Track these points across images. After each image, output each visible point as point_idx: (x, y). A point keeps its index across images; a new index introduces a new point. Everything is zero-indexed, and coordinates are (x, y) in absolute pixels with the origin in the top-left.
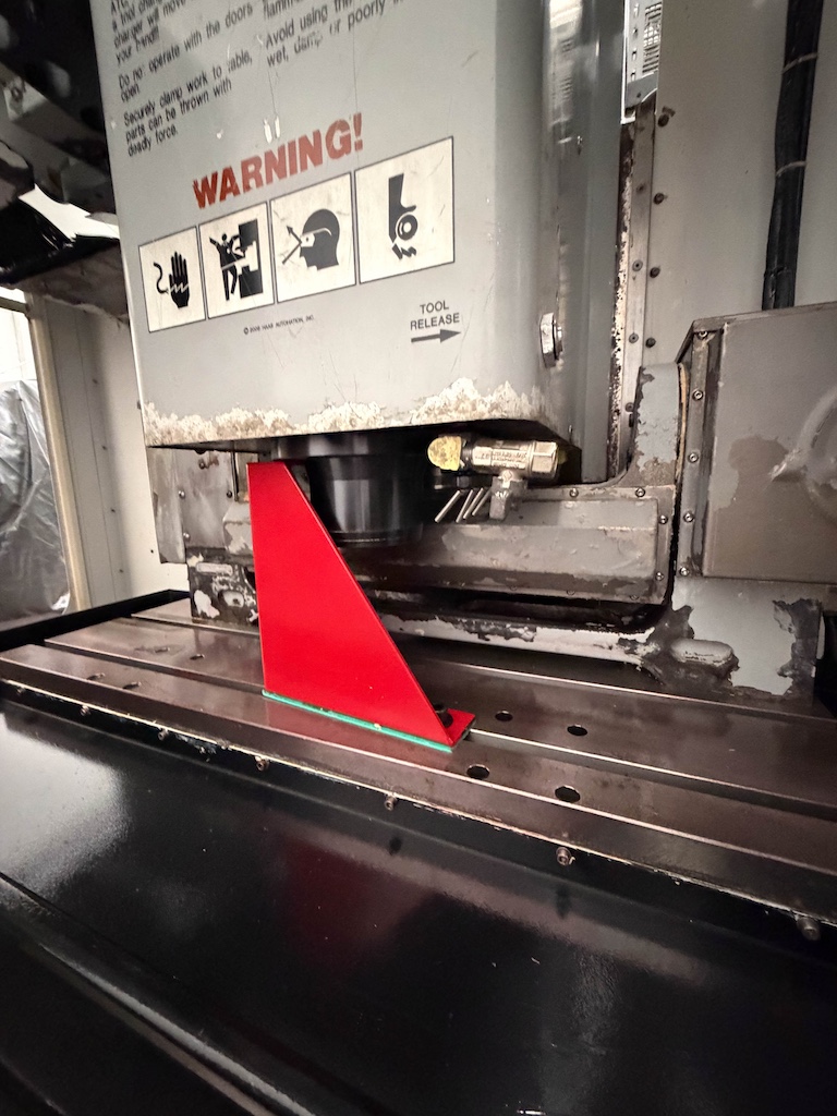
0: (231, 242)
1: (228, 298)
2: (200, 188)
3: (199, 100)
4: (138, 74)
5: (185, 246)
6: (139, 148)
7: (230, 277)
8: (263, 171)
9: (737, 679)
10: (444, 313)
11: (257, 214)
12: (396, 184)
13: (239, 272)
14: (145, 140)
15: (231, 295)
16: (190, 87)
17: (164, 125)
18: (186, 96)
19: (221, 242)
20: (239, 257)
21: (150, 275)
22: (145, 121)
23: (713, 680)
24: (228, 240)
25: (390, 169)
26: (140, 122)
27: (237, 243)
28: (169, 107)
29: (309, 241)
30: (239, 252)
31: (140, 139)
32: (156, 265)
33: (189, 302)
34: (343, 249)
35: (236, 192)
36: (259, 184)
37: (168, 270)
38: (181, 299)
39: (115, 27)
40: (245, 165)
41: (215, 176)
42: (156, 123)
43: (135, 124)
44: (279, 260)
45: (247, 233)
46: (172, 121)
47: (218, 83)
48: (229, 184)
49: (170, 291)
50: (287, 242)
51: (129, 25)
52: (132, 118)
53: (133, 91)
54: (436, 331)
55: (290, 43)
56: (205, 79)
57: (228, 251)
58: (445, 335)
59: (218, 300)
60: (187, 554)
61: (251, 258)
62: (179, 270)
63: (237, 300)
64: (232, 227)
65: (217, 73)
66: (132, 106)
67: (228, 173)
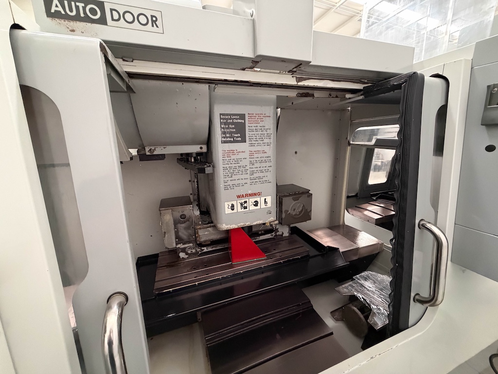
0: (243, 203)
3: (239, 186)
4: (228, 181)
5: (235, 203)
6: (226, 190)
7: (242, 207)
9: (284, 235)
10: (271, 211)
11: (247, 200)
12: (265, 199)
16: (237, 184)
20: (244, 205)
21: (226, 206)
22: (228, 186)
23: (281, 236)
25: (265, 198)
28: (233, 186)
29: (255, 203)
31: (227, 188)
32: (228, 205)
34: (259, 205)
37: (230, 205)
38: (233, 210)
39: (224, 174)
42: (230, 187)
43: (226, 186)
44: (250, 205)
45: (245, 202)
46: (233, 188)
49: (231, 208)
50: (251, 203)
51: (227, 175)
53: (226, 182)
54: (269, 213)
55: (253, 184)
56: (240, 184)
58: (271, 213)
59: (240, 210)
60: (177, 244)
61: (246, 205)
62: (233, 206)
63: (243, 210)
64: (243, 201)
65: (242, 184)
66: (226, 184)
67: (243, 195)
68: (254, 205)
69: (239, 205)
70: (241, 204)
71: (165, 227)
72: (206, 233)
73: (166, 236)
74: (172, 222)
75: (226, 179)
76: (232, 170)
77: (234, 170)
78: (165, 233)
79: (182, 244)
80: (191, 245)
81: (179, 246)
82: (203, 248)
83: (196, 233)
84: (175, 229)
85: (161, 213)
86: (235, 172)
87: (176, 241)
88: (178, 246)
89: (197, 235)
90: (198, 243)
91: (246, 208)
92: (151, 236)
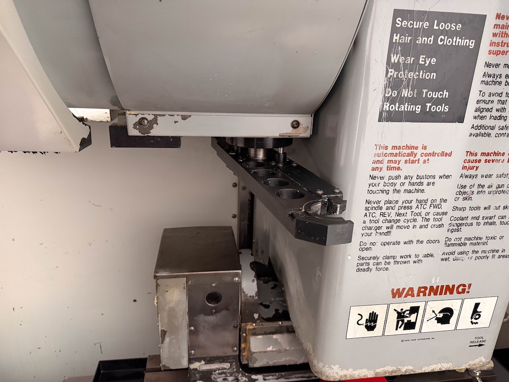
0: (405, 312)
1: (397, 329)
2: (395, 292)
3: (405, 262)
4: (373, 244)
5: (380, 311)
6: (364, 270)
7: (400, 323)
8: (427, 292)
10: (482, 340)
11: (422, 305)
12: (477, 305)
13: (406, 321)
14: (368, 268)
15: (398, 329)
16: (402, 257)
17: (383, 266)
18: (398, 259)
19: (400, 311)
20: (407, 317)
21: (354, 318)
22: (371, 262)
24: (403, 311)
25: (477, 301)
26: (368, 261)
27: (408, 312)
28: (387, 261)
29: (441, 315)
30: (408, 315)
31: (366, 267)
32: (359, 314)
33: (375, 330)
34: (453, 320)
35: (413, 296)
36: (425, 295)
37: (366, 316)
38: (370, 328)
39: (365, 222)
40: (420, 288)
41: (404, 289)
42: (378, 264)
43: (365, 261)
44: (425, 320)
45: (414, 310)
46: (387, 266)
47: (416, 259)
48: (410, 293)
49: (365, 324)
50: (431, 315)
51: (374, 225)
52: (363, 258)
53: (367, 249)
54: (478, 344)
55: (452, 257)
56: (410, 256)
57: (402, 314)
58: (480, 345)
59: (391, 329)
60: (191, 361)
61: (412, 318)
62: (373, 318)
63: (401, 331)
64: (407, 307)
65: (416, 256)
66: (365, 254)
67: (411, 289)
68: (436, 321)
69: (393, 317)
70: (400, 315)
71: (166, 320)
72: (270, 349)
73: (167, 340)
74: (184, 307)
75: (367, 239)
76: (393, 212)
77: (402, 211)
78: (164, 333)
79: (203, 362)
80: (227, 365)
81: (196, 365)
82: (254, 377)
83: (241, 340)
84: (190, 326)
85: (157, 285)
86: (402, 218)
87: (189, 354)
88: (192, 366)
89: (243, 346)
90: (244, 362)
91: (410, 326)
92: (135, 301)
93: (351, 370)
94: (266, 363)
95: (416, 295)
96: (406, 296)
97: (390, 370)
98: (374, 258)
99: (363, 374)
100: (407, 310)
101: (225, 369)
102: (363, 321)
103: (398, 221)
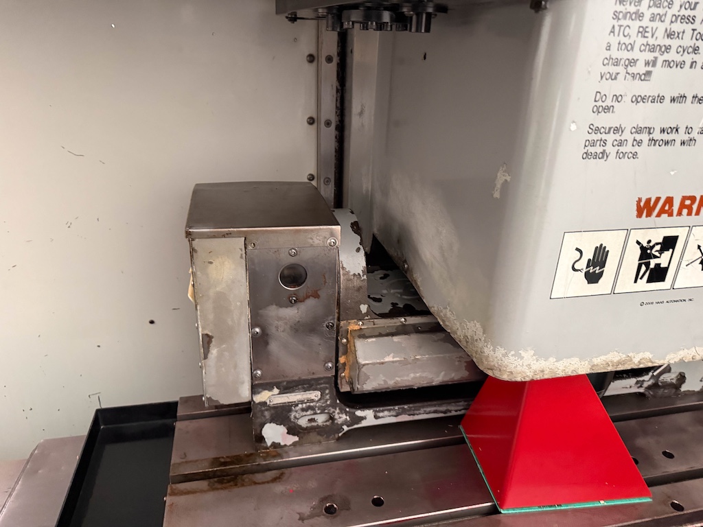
0: (654, 246)
1: (635, 282)
2: (642, 204)
3: (667, 143)
4: (617, 98)
5: (613, 243)
6: (595, 156)
7: (643, 268)
8: (695, 207)
9: (684, 388)
11: (681, 233)
13: (652, 266)
14: (603, 153)
15: (639, 280)
16: (663, 131)
17: (627, 148)
18: (657, 135)
19: (645, 244)
20: (655, 257)
22: (611, 138)
23: (674, 391)
24: (651, 244)
26: (604, 137)
27: (658, 247)
28: (638, 137)
30: (657, 254)
31: (599, 149)
32: (577, 249)
33: (600, 281)
35: (671, 215)
36: (689, 214)
37: (589, 254)
38: (593, 278)
39: (608, 48)
40: (684, 198)
41: (658, 199)
42: (621, 144)
43: (599, 136)
44: (684, 263)
45: (669, 243)
46: (636, 149)
47: (686, 137)
48: (667, 208)
49: (585, 270)
50: (695, 253)
51: (625, 55)
52: (597, 130)
53: (607, 109)
56: (677, 130)
57: (649, 251)
59: (627, 282)
60: (255, 389)
61: (663, 260)
62: (600, 257)
63: (643, 284)
64: (657, 237)
65: (689, 130)
66: (604, 120)
67: (670, 201)
68: (701, 266)
69: (634, 253)
70: (645, 254)
71: (211, 317)
72: (389, 359)
73: (214, 352)
74: (242, 292)
75: (609, 88)
76: (661, 28)
77: (677, 27)
78: (208, 339)
79: (276, 391)
80: (315, 395)
81: (263, 396)
82: (359, 413)
83: (340, 347)
84: (253, 324)
85: (193, 251)
86: (674, 43)
87: (253, 377)
88: (258, 398)
89: (342, 360)
90: (345, 388)
91: (658, 274)
92: (152, 322)
93: (552, 360)
94: (382, 383)
95: (675, 212)
96: (659, 215)
97: (616, 360)
98: (617, 130)
99: (572, 368)
100: (657, 244)
101: (312, 401)
102: (582, 265)
103: (668, 48)
